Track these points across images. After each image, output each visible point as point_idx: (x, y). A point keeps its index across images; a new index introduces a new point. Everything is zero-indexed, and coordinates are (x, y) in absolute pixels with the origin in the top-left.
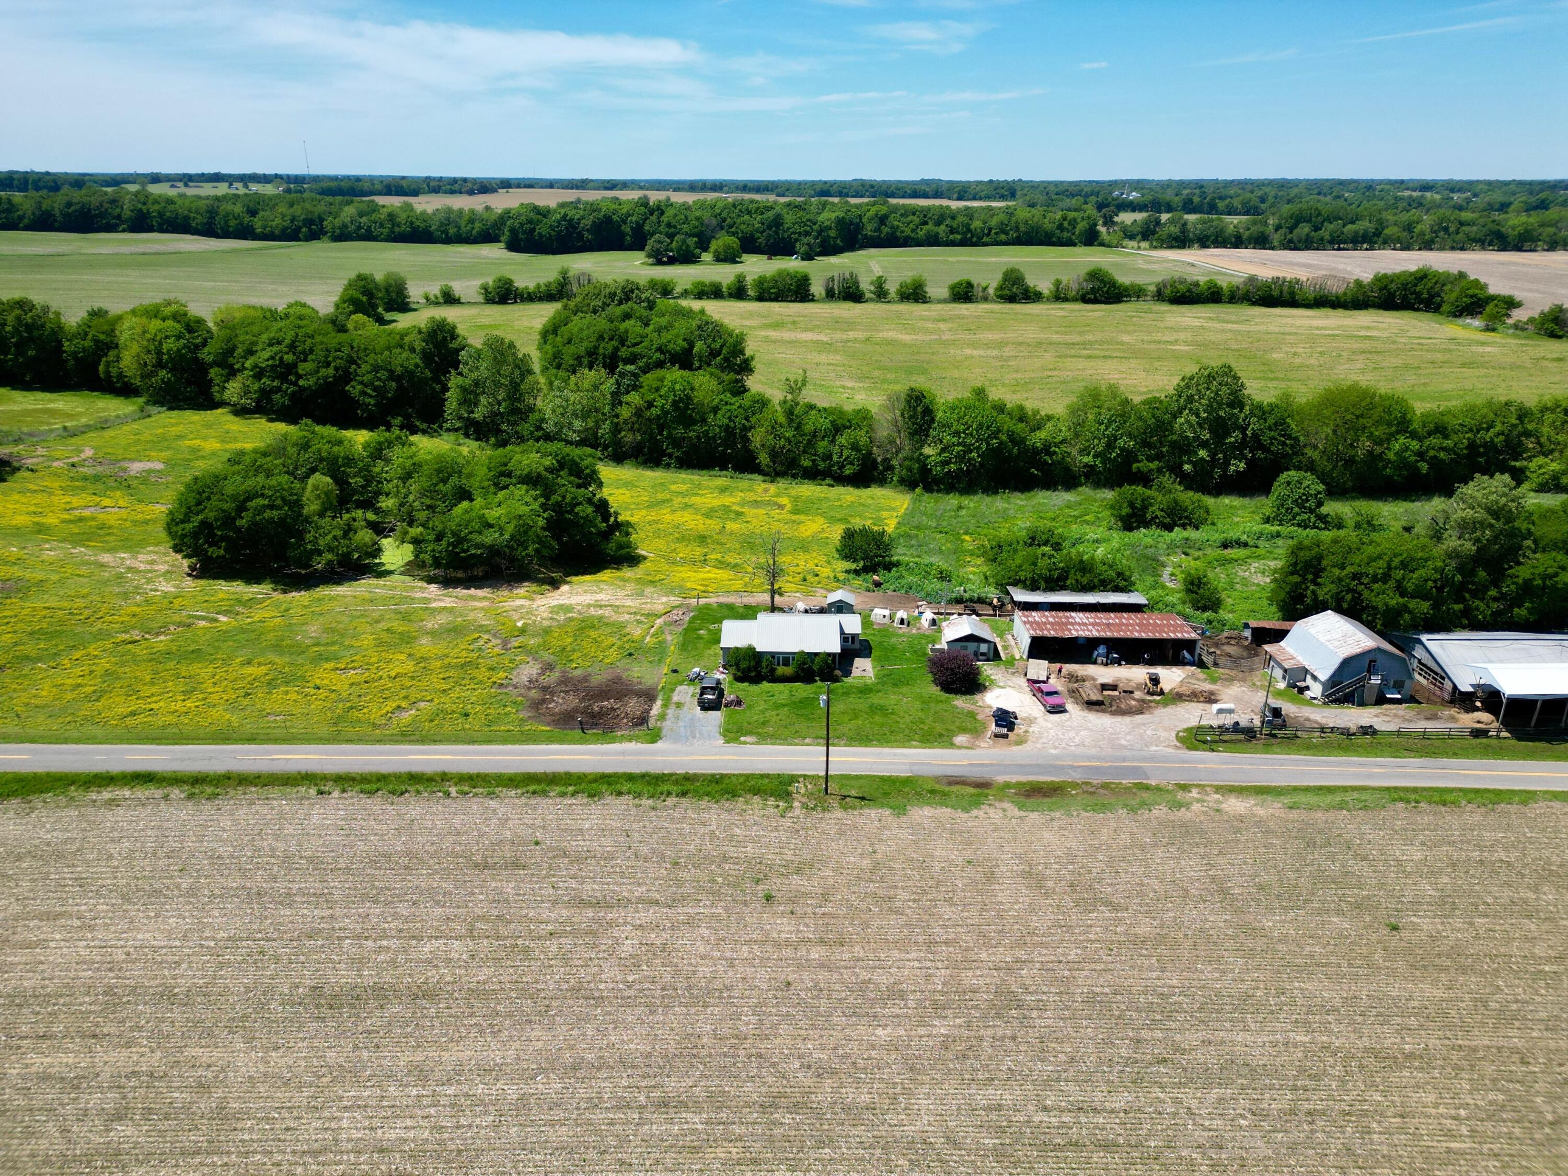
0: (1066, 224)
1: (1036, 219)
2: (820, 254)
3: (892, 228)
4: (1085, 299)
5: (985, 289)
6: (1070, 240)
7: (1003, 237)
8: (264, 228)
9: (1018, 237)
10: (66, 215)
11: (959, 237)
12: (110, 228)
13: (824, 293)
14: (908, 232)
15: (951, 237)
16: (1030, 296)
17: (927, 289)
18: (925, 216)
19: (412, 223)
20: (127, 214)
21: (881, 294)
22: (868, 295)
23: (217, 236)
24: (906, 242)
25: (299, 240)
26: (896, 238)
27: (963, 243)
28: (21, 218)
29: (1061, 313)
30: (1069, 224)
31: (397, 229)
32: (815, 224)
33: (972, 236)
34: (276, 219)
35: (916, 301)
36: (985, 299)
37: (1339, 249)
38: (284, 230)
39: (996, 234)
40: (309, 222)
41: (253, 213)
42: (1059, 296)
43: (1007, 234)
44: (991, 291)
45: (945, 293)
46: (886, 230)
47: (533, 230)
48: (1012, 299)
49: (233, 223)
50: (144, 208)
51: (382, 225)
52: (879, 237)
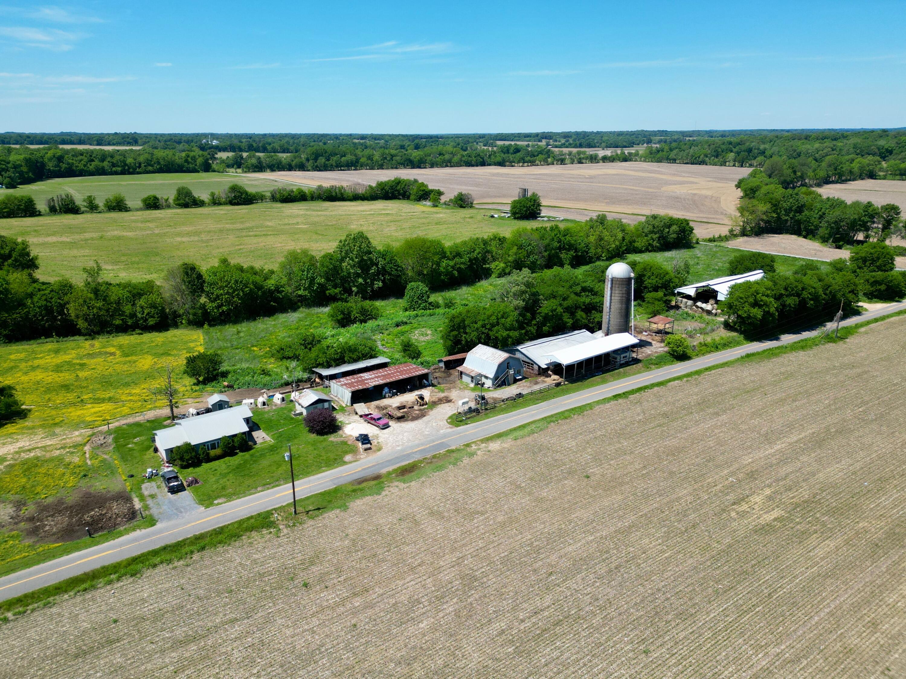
0: (189, 159)
1: (169, 157)
2: (21, 184)
3: (68, 164)
4: (231, 203)
5: (167, 200)
6: (195, 168)
7: (150, 168)
9: (161, 168)
11: (120, 169)
13: (48, 209)
14: (81, 166)
15: (114, 169)
16: (197, 203)
17: (127, 203)
18: (91, 156)
21: (93, 207)
22: (83, 208)
24: (81, 173)
26: (73, 170)
29: (222, 212)
30: (192, 159)
32: (8, 163)
33: (129, 168)
35: (120, 210)
36: (169, 207)
37: (341, 170)
39: (145, 166)
42: (216, 202)
43: (152, 166)
44: (171, 201)
45: (140, 204)
46: (64, 166)
48: (186, 206)
52: (60, 171)
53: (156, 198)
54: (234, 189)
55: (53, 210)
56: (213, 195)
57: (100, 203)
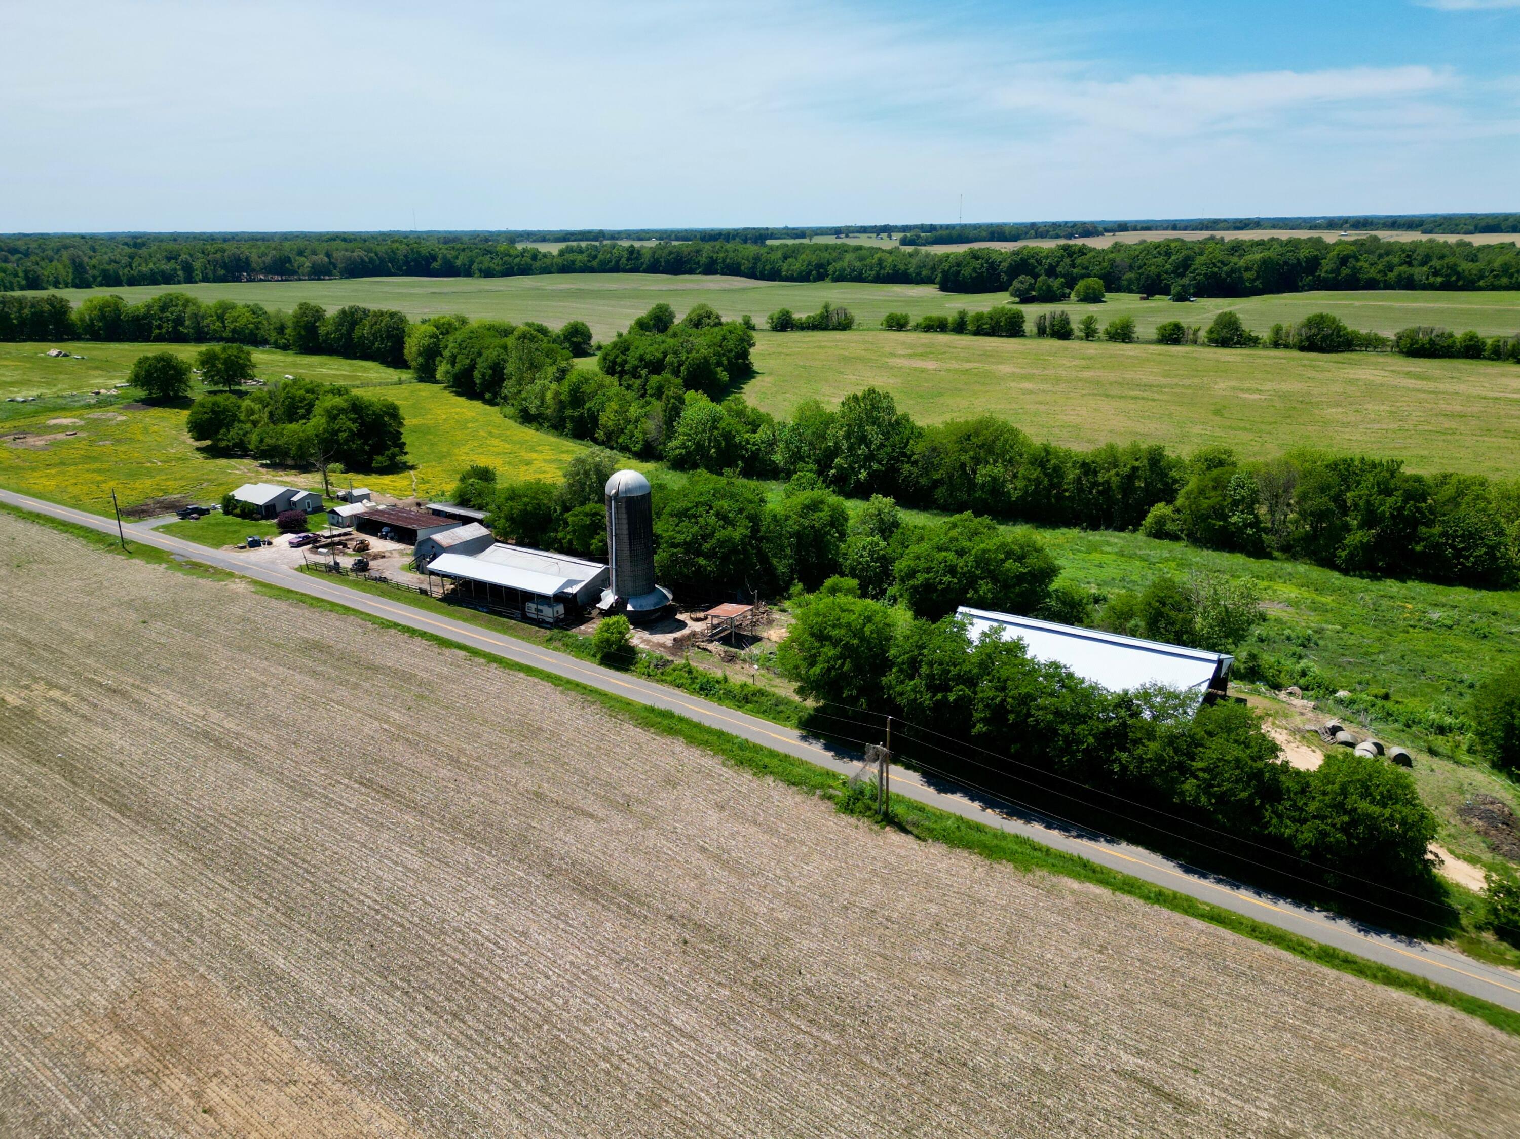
3: (1354, 268)
5: (1196, 332)
8: (787, 271)
10: (667, 262)
11: (1439, 279)
12: (691, 272)
13: (1035, 330)
14: (1373, 273)
15: (1432, 279)
16: (1250, 342)
18: (1408, 256)
19: (895, 266)
20: (703, 260)
21: (1089, 334)
22: (1077, 333)
23: (757, 278)
24: (1371, 285)
25: (808, 280)
27: (1446, 286)
28: (642, 264)
31: (882, 272)
34: (797, 265)
35: (1123, 341)
36: (1195, 342)
38: (801, 272)
40: (820, 266)
41: (785, 258)
42: (1278, 343)
44: (1203, 334)
45: (1153, 334)
47: (958, 272)
48: (1224, 344)
49: (768, 267)
50: (715, 256)
51: (871, 270)
52: (1335, 278)
53: (1177, 327)
54: (1317, 322)
55: (1042, 332)
56: (1277, 330)
57: (1101, 327)
